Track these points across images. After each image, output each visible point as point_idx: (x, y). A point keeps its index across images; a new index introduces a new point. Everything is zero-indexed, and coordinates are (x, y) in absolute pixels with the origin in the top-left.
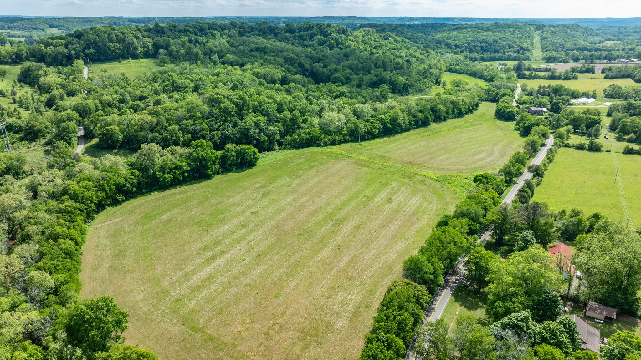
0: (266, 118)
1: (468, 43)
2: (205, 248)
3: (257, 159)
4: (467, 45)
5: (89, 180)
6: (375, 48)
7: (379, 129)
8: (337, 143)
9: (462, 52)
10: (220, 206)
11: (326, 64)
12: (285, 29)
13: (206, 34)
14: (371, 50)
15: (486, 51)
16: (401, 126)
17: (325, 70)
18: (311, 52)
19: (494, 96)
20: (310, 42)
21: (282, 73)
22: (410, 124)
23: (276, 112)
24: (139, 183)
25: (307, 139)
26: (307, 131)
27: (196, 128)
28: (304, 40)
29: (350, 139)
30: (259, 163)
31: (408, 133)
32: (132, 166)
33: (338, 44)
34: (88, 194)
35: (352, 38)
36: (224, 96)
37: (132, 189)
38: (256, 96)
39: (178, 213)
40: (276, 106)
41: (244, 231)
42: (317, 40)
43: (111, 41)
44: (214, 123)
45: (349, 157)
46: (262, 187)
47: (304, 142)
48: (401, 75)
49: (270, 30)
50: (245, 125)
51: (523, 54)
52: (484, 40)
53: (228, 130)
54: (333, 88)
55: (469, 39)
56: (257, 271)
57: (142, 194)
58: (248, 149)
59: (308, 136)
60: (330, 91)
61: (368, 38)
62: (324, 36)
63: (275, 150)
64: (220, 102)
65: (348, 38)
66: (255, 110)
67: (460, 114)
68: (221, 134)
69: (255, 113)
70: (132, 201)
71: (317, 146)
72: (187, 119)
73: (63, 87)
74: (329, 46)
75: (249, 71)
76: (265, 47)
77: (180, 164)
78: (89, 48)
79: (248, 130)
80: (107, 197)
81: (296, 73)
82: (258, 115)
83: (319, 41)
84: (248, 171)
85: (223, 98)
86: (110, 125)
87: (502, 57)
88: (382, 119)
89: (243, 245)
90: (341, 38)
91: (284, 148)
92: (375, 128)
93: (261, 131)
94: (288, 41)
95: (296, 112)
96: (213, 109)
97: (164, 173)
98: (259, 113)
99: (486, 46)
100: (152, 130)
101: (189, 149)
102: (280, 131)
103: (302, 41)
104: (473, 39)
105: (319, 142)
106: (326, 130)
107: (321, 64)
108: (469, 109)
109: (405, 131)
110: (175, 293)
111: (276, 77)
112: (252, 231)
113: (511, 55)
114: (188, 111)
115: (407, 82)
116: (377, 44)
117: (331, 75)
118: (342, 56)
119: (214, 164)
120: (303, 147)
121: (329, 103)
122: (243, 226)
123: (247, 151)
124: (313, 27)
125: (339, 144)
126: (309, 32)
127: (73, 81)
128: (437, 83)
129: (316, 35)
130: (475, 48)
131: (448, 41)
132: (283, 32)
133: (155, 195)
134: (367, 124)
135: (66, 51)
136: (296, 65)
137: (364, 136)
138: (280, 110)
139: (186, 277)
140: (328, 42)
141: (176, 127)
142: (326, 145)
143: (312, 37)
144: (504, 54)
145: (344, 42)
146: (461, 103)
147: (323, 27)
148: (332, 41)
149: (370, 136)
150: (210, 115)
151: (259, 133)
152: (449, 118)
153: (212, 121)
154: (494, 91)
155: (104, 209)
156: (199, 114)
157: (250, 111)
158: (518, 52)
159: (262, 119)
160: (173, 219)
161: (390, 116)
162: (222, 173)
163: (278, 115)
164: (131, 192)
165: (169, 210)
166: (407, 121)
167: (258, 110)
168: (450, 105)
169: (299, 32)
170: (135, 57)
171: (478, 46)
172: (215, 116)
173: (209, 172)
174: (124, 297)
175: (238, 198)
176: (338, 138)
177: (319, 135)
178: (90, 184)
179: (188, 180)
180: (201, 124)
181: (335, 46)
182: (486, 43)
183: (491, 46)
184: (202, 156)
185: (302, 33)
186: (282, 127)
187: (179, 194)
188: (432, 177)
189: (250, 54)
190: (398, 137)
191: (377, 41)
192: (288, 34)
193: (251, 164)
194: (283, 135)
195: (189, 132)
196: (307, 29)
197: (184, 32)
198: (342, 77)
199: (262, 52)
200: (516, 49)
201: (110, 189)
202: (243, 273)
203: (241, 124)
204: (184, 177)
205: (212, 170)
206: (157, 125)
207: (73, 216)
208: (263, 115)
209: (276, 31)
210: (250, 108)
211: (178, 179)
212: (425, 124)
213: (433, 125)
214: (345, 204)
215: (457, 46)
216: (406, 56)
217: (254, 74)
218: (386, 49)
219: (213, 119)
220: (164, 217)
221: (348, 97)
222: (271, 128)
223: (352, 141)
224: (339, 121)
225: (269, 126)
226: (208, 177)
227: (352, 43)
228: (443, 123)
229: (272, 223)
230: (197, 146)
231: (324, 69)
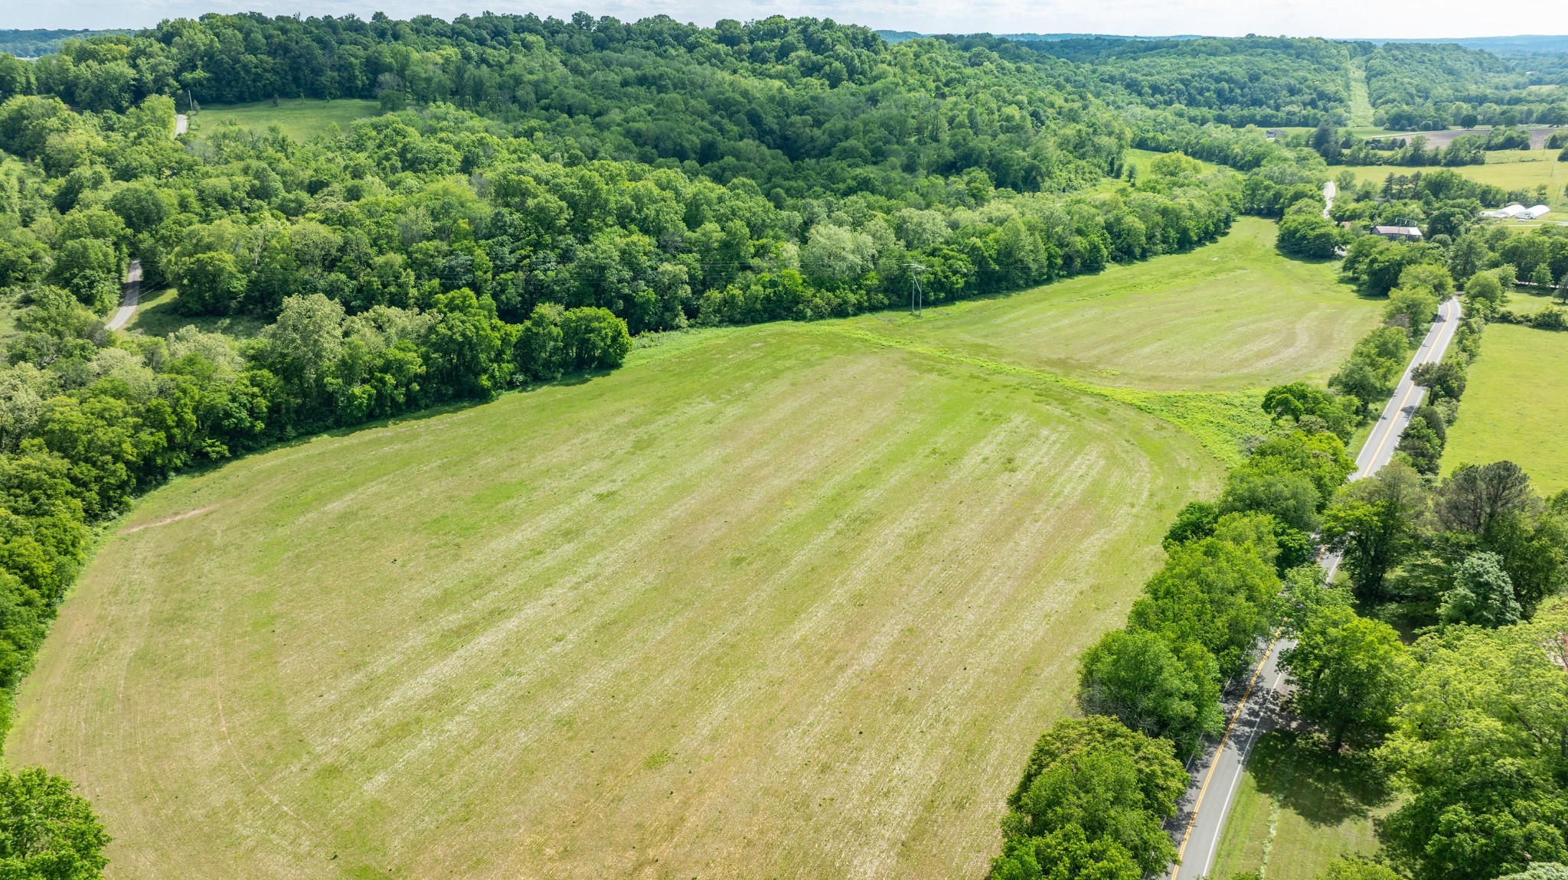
0: (654, 241)
1: (1182, 81)
2: (444, 601)
3: (623, 350)
4: (1181, 86)
5: (118, 395)
6: (947, 84)
7: (965, 275)
8: (850, 310)
9: (1169, 103)
10: (505, 474)
11: (821, 117)
12: (713, 34)
13: (508, 44)
14: (938, 88)
15: (1231, 101)
16: (1026, 269)
17: (817, 132)
18: (780, 90)
19: (1268, 201)
20: (779, 67)
21: (703, 135)
22: (1051, 265)
23: (682, 225)
24: (274, 409)
25: (768, 298)
26: (767, 276)
27: (453, 263)
28: (764, 61)
29: (886, 302)
30: (629, 361)
31: (1045, 287)
32: (257, 359)
33: (852, 72)
34: (105, 434)
35: (889, 58)
36: (538, 179)
37: (253, 426)
38: (627, 183)
39: (376, 494)
40: (681, 208)
41: (568, 549)
42: (796, 62)
43: (253, 49)
44: (506, 250)
45: (883, 347)
46: (634, 424)
47: (758, 306)
48: (1019, 144)
49: (676, 38)
50: (592, 255)
51: (1326, 110)
52: (1225, 73)
53: (546, 270)
54: (838, 170)
55: (1188, 70)
56: (598, 676)
57: (283, 440)
58: (598, 319)
59: (768, 291)
60: (832, 177)
61: (931, 59)
62: (816, 52)
63: (678, 328)
64: (525, 194)
65: (879, 58)
66: (624, 219)
67: (1184, 244)
68: (527, 281)
69: (624, 227)
70: (251, 458)
71: (796, 320)
72: (429, 239)
73: (109, 159)
74: (828, 76)
75: (614, 128)
76: (661, 75)
77: (400, 355)
78: (194, 68)
79: (602, 269)
80: (172, 445)
81: (741, 138)
82: (631, 233)
83: (802, 64)
84: (597, 382)
85: (534, 183)
86: (209, 247)
87: (1272, 116)
88: (974, 248)
89: (561, 591)
90: (859, 56)
91: (703, 324)
92: (955, 272)
93: (638, 272)
94: (722, 63)
95: (738, 225)
96: (505, 211)
97: (349, 382)
98: (633, 227)
99: (1232, 90)
100: (330, 264)
101: (426, 316)
102: (692, 277)
103: (757, 65)
104: (1196, 71)
105: (801, 306)
106: (819, 276)
107: (808, 117)
108: (1206, 232)
109: (1037, 283)
110: (324, 747)
111: (686, 145)
112: (592, 548)
113: (1294, 114)
114: (435, 215)
115: (1036, 162)
116: (953, 75)
117: (834, 145)
118: (863, 99)
119: (498, 358)
120: (754, 322)
121: (829, 205)
122: (568, 535)
123: (596, 324)
124: (786, 30)
125: (855, 315)
126: (777, 42)
127: (134, 144)
128: (1112, 171)
129: (796, 49)
130: (1201, 93)
131: (1134, 75)
132: (708, 42)
133: (323, 444)
134: (936, 260)
135: (131, 73)
136: (743, 117)
137: (925, 294)
138: (693, 220)
139: (369, 692)
140: (827, 68)
141: (398, 259)
142: (819, 315)
143: (783, 53)
144: (1277, 108)
145: (866, 67)
146: (1187, 213)
147: (811, 29)
148: (837, 64)
149: (939, 292)
150: (497, 227)
151: (634, 279)
152: (1155, 254)
153: (502, 245)
154: (1267, 188)
155: (165, 479)
156: (463, 224)
157: (610, 220)
158: (1313, 104)
159: (643, 241)
160: (361, 513)
161: (997, 242)
162: (524, 385)
163: (688, 234)
164: (249, 433)
165: (353, 487)
166: (1043, 256)
167: (633, 220)
168: (1158, 218)
169: (752, 41)
170: (316, 93)
171: (1208, 90)
172: (511, 231)
173: (485, 381)
174: (157, 758)
175: (563, 454)
176: (852, 298)
177: (800, 288)
178: (119, 405)
179: (423, 403)
180: (470, 252)
181: (846, 77)
182: (1230, 80)
183: (1242, 89)
184: (463, 335)
185: (759, 44)
186: (698, 265)
187: (391, 441)
188: (1129, 399)
189: (623, 90)
190: (1016, 298)
191: (954, 68)
192: (722, 48)
193: (607, 364)
194: (700, 286)
195: (433, 273)
196: (772, 35)
197: (449, 37)
198: (862, 149)
199: (653, 88)
200: (1307, 98)
201: (181, 422)
202: (552, 683)
203: (582, 252)
204: (409, 393)
205: (492, 377)
206: (342, 249)
207: (43, 499)
208: (645, 231)
209: (692, 39)
210: (610, 213)
211: (393, 400)
212: (1092, 266)
213: (1112, 270)
214: (875, 472)
215: (1156, 89)
216: (1029, 103)
217: (628, 133)
218: (978, 86)
219: (505, 238)
220: (336, 506)
221: (881, 194)
222: (667, 267)
223: (891, 307)
224: (858, 250)
225: (661, 260)
226: (481, 396)
227: (889, 68)
228: (1138, 267)
229: (656, 525)
230: (452, 307)
231: (815, 129)
